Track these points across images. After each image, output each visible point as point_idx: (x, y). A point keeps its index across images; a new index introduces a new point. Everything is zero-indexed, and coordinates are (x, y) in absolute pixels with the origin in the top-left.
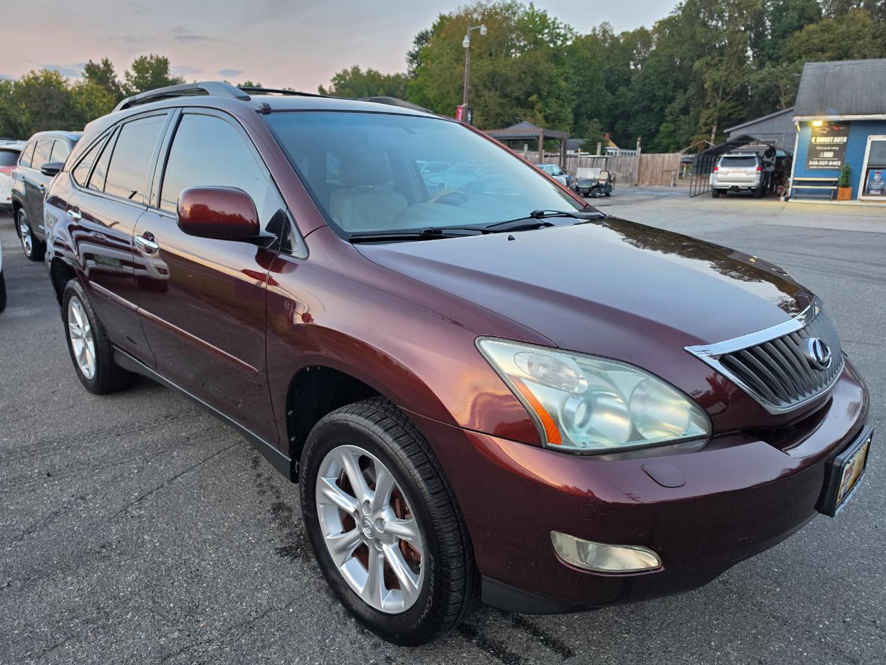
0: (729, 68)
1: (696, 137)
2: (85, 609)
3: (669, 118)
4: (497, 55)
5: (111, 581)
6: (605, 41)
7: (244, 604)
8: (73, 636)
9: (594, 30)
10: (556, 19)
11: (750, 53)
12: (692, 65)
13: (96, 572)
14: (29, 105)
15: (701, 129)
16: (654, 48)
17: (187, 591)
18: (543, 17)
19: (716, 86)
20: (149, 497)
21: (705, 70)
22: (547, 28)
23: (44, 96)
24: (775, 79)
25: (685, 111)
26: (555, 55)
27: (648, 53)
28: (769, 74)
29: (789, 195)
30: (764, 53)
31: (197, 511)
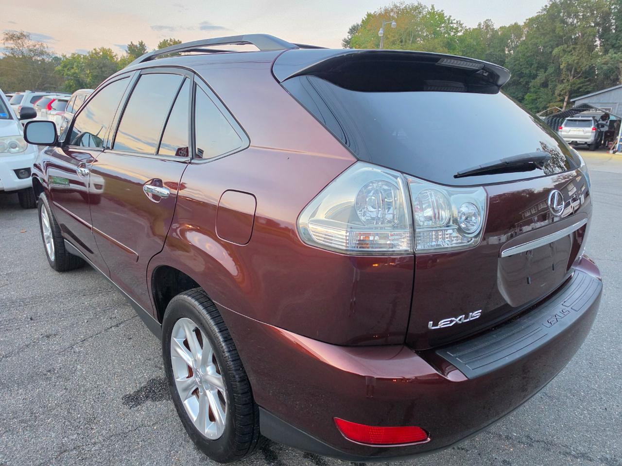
0: (581, 53)
1: (551, 104)
2: (23, 413)
3: (532, 90)
4: (406, 41)
5: (46, 395)
6: (487, 33)
7: (126, 420)
8: (10, 430)
9: (480, 25)
10: (450, 16)
11: (598, 42)
12: (552, 52)
13: (39, 388)
14: (91, 71)
15: (556, 98)
16: (524, 38)
17: (93, 407)
18: (441, 15)
19: (570, 67)
20: (90, 339)
21: (561, 55)
22: (443, 23)
23: (101, 65)
24: (616, 62)
25: (545, 85)
26: (448, 42)
27: (519, 42)
28: (612, 58)
29: (617, 149)
30: (609, 43)
31: (117, 352)
